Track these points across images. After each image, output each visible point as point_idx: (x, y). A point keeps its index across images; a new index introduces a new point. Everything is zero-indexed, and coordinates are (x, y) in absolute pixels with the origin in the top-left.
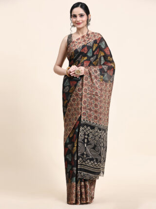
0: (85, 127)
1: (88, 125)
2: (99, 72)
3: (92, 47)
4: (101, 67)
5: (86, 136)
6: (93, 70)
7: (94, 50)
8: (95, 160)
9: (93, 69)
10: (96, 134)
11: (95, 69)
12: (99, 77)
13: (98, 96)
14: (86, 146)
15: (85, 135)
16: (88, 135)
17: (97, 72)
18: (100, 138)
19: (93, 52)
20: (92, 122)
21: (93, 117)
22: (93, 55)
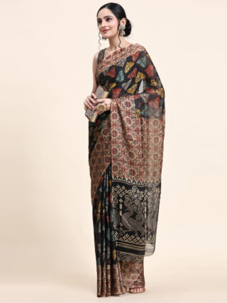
0: (118, 186)
1: (121, 184)
2: (133, 105)
3: (123, 68)
4: (137, 98)
5: (121, 201)
6: (123, 103)
7: (126, 72)
8: (136, 234)
9: (124, 101)
10: (136, 196)
11: (127, 100)
12: (134, 112)
13: (132, 140)
14: (121, 214)
15: (119, 198)
16: (123, 198)
17: (130, 106)
18: (142, 201)
19: (126, 75)
20: (127, 179)
21: (128, 171)
22: (126, 80)
